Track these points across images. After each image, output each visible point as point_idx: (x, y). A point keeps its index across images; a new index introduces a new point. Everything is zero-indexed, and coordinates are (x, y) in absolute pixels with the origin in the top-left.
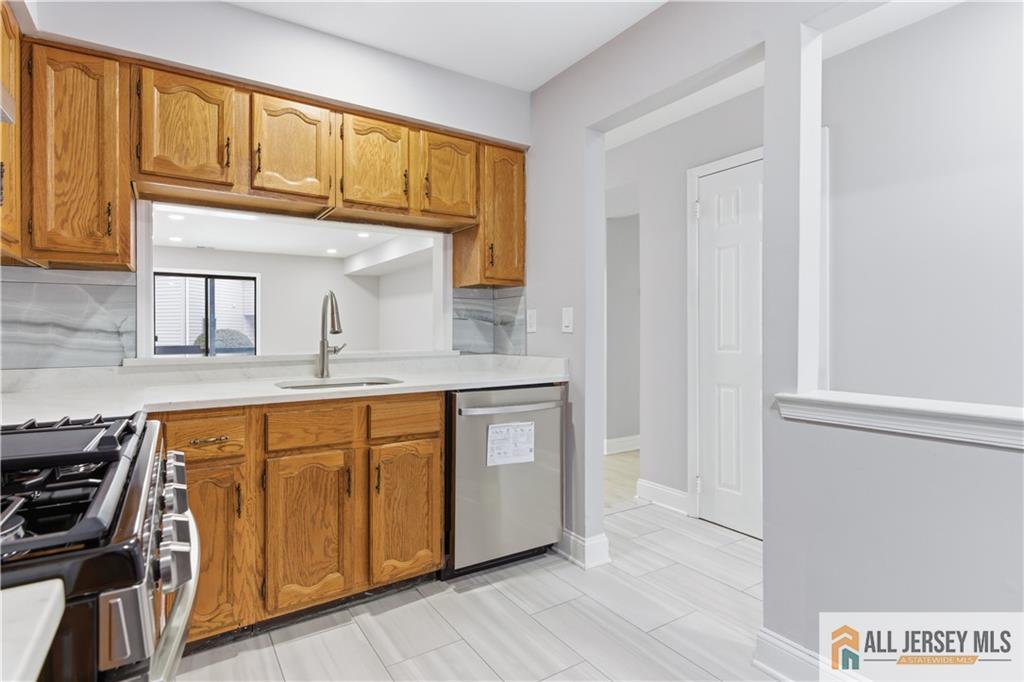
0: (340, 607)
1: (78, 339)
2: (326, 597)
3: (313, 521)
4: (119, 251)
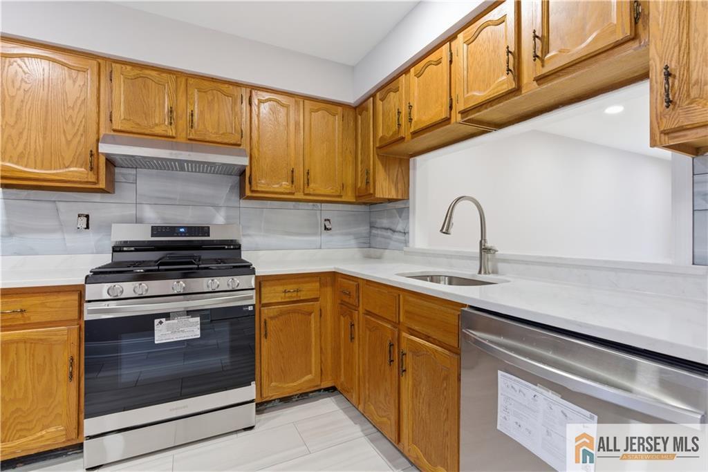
4: (372, 191)
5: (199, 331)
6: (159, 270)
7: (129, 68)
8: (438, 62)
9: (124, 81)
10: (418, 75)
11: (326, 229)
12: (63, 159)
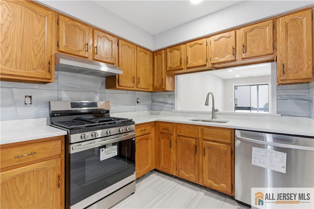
0: (199, 187)
1: (167, 105)
2: (190, 180)
3: (188, 157)
4: (164, 88)
5: (117, 152)
6: (99, 125)
7: (68, 19)
8: (201, 44)
9: (65, 26)
10: (191, 47)
11: (138, 102)
12: (32, 64)
